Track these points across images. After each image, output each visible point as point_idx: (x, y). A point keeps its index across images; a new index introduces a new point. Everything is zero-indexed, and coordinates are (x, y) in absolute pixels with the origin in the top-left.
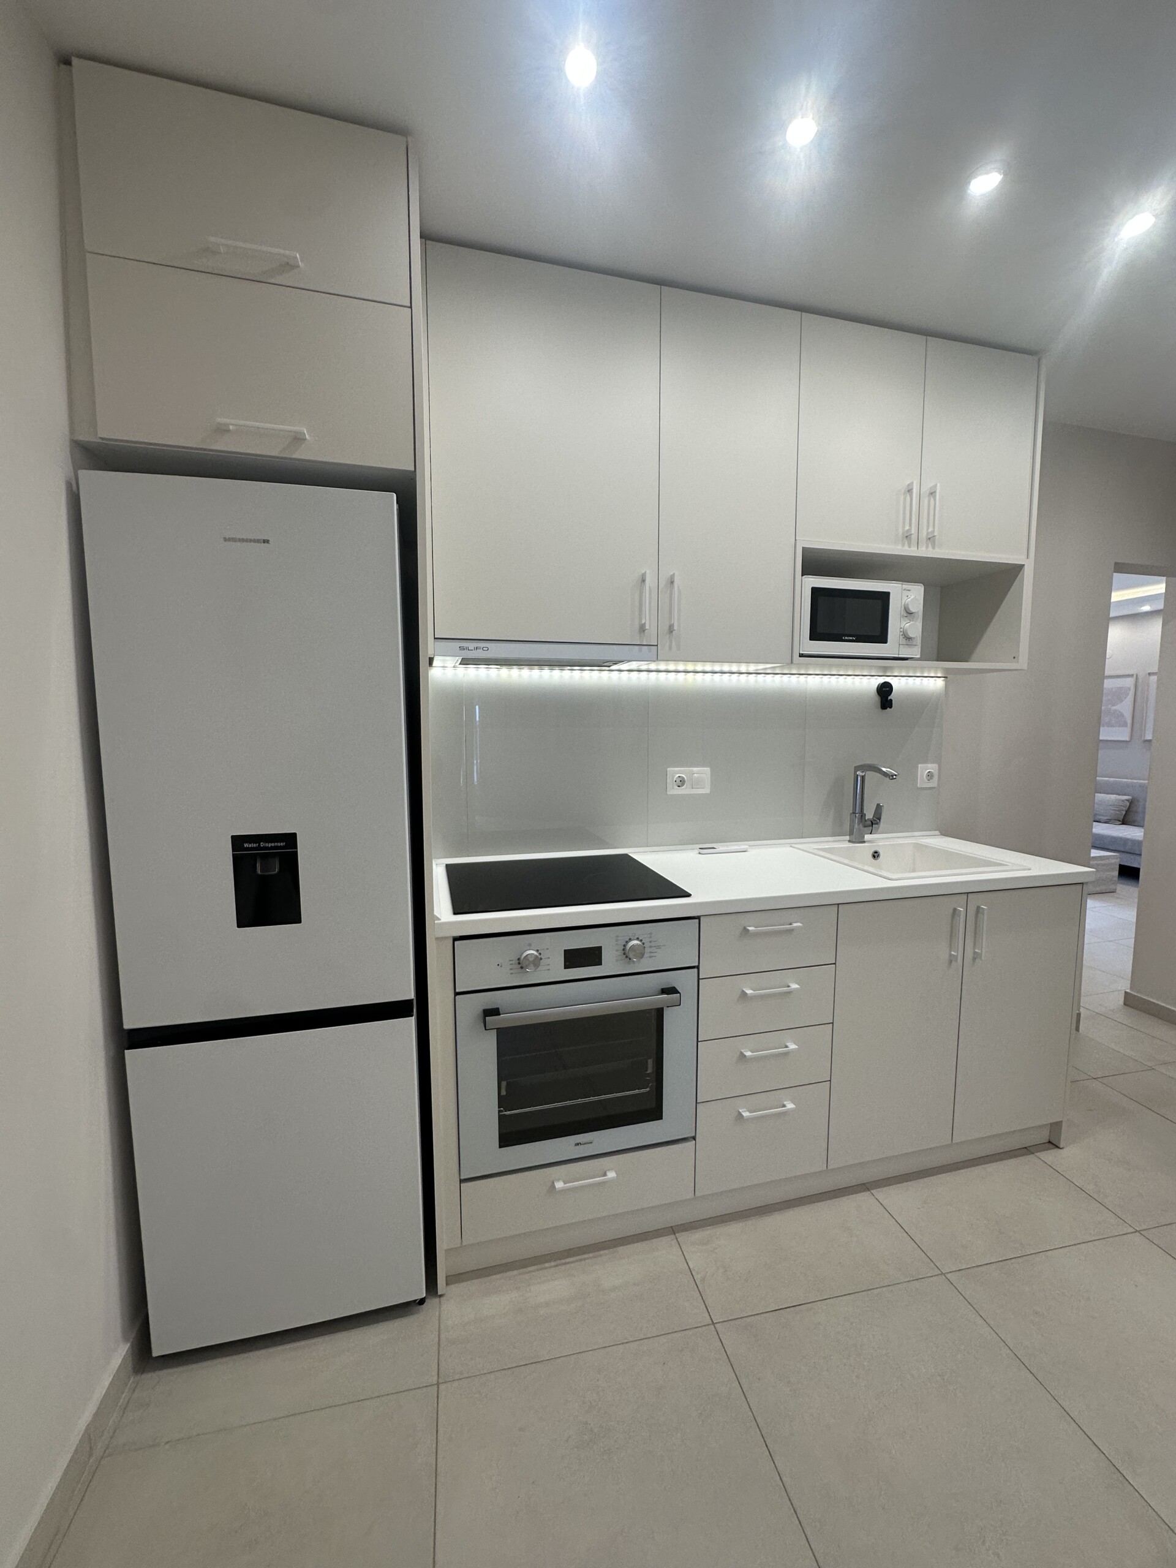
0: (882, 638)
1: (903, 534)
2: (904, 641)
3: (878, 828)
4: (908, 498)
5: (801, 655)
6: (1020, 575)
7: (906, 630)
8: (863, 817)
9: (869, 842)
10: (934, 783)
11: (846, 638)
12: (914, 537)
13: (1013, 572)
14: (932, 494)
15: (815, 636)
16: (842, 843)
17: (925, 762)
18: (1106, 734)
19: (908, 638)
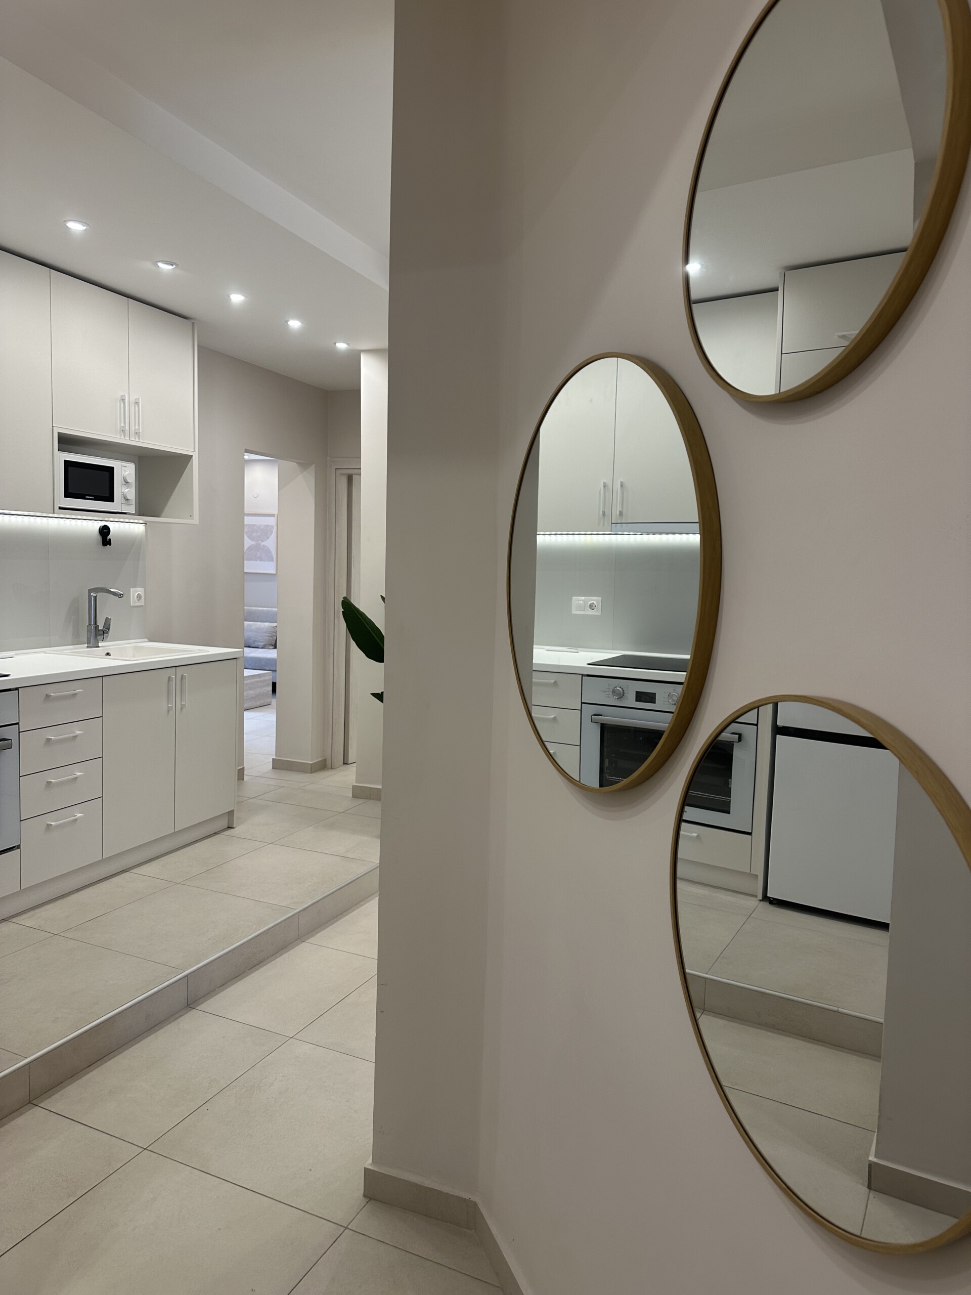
0: (110, 499)
1: (120, 429)
2: (124, 501)
3: (108, 636)
4: (122, 404)
5: (60, 508)
6: (190, 463)
7: (126, 494)
8: (97, 628)
9: (102, 647)
10: (142, 603)
11: (88, 497)
12: (127, 432)
13: (186, 459)
14: (137, 403)
15: (67, 495)
16: (83, 648)
17: (135, 587)
18: (250, 567)
19: (127, 500)
